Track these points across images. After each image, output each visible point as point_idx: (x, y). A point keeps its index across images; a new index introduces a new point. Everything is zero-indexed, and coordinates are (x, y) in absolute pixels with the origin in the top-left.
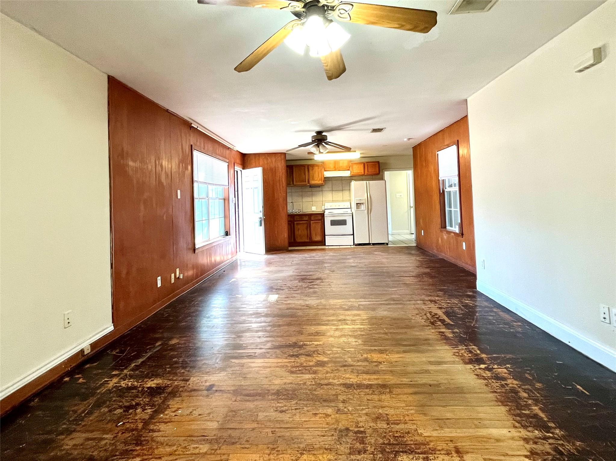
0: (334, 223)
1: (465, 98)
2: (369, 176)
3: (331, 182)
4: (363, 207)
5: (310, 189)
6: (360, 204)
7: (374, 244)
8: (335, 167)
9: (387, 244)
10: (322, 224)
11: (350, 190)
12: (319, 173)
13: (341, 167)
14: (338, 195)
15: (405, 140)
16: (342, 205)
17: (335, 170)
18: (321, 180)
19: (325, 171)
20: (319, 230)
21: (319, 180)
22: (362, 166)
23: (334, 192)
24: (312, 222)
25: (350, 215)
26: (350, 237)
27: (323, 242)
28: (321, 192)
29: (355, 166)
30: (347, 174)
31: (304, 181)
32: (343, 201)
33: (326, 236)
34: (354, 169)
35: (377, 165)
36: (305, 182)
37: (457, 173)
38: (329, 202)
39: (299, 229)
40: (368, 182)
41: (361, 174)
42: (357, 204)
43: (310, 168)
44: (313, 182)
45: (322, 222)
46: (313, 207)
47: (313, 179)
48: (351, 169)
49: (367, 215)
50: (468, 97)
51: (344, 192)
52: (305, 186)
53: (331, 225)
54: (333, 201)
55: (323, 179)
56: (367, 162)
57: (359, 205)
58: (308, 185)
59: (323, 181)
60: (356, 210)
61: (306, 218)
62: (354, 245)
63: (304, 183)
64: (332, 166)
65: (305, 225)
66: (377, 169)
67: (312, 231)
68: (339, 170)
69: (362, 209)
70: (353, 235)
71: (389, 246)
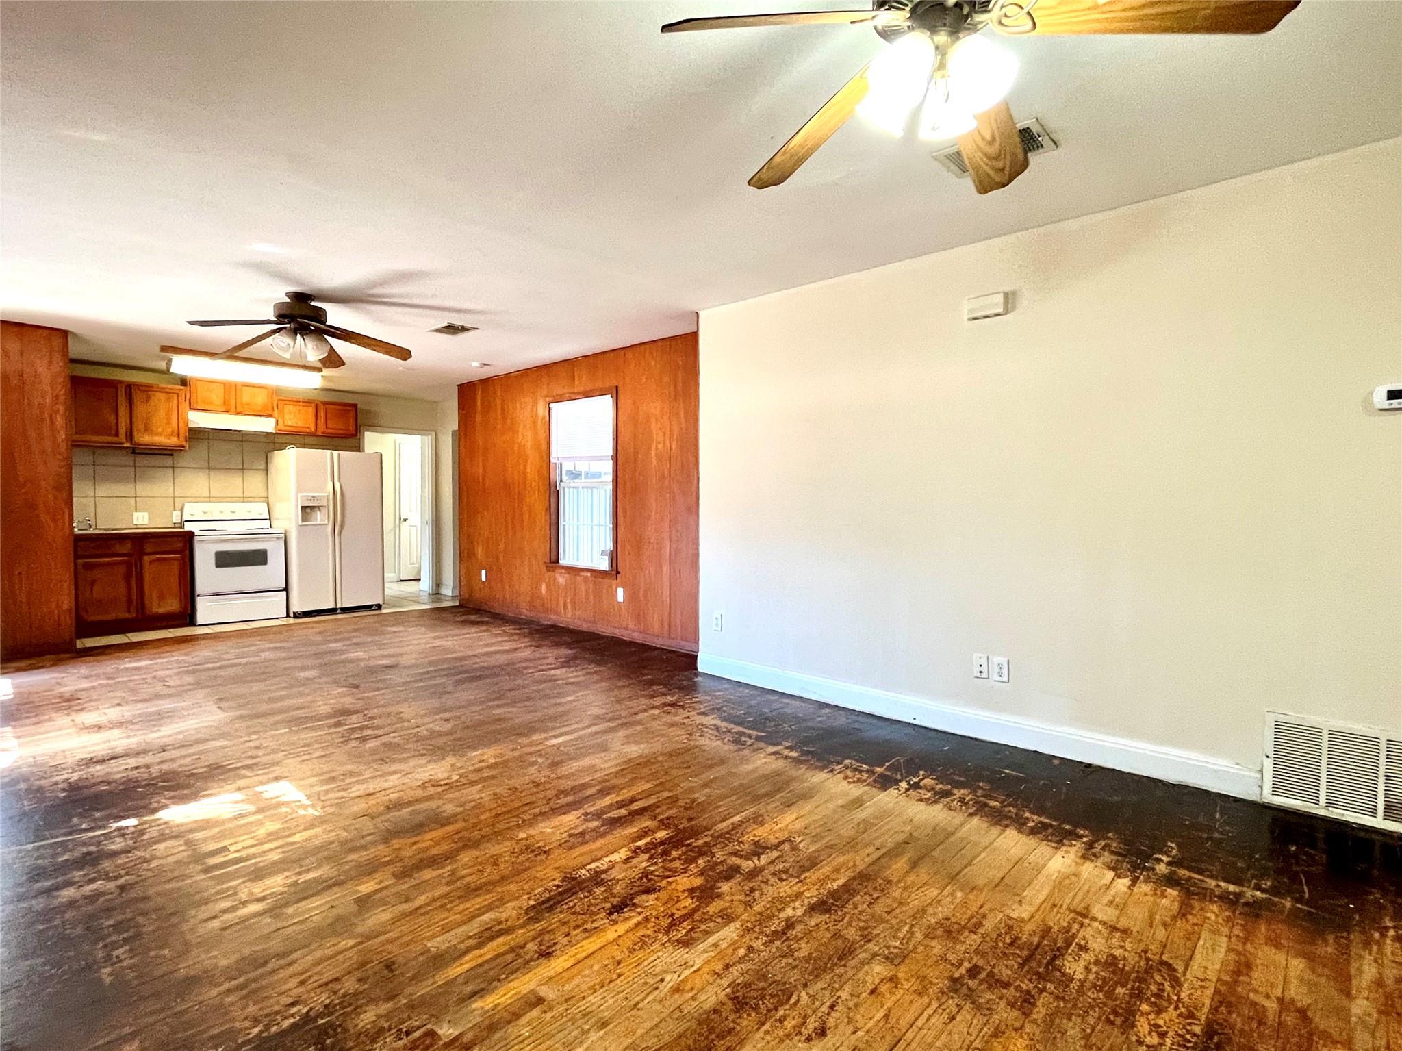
0: (225, 560)
1: (695, 309)
2: (325, 439)
3: (206, 442)
4: (318, 517)
5: (129, 460)
6: (312, 508)
7: (345, 610)
8: (225, 403)
9: (379, 607)
10: (184, 562)
11: (267, 470)
12: (168, 413)
13: (248, 404)
14: (232, 483)
15: (475, 364)
16: (242, 510)
17: (227, 412)
18: (178, 435)
19: (192, 409)
20: (174, 581)
21: (172, 434)
22: (311, 410)
23: (212, 473)
24: (146, 558)
25: (278, 538)
26: (276, 596)
27: (187, 616)
28: (170, 471)
29: (289, 408)
30: (266, 425)
31: (113, 432)
32: (244, 499)
33: (198, 599)
34: (287, 416)
35: (352, 414)
36: (117, 434)
37: (610, 452)
38: (196, 500)
39: (93, 583)
40: (335, 453)
41: (308, 430)
42: (304, 508)
43: (138, 397)
44: (145, 439)
45: (183, 558)
46: (136, 515)
47: (147, 429)
48: (276, 413)
49: (330, 538)
50: (703, 309)
51: (247, 473)
52: (115, 447)
53: (218, 566)
54: (210, 499)
55: (184, 432)
56: (325, 403)
57: (308, 510)
58: (127, 445)
59: (182, 438)
60: (300, 523)
61: (127, 547)
62: (288, 616)
63: (114, 439)
64: (217, 397)
65: (122, 570)
66: (352, 422)
67: (146, 587)
68: (239, 413)
69: (318, 522)
70: (286, 589)
71: (384, 611)
